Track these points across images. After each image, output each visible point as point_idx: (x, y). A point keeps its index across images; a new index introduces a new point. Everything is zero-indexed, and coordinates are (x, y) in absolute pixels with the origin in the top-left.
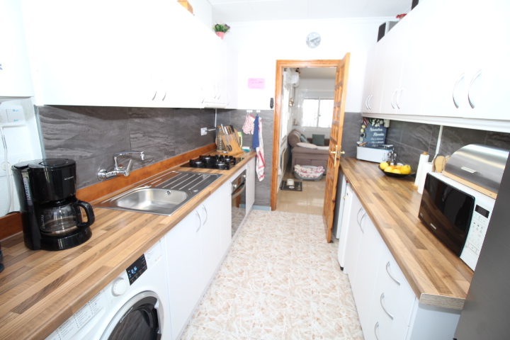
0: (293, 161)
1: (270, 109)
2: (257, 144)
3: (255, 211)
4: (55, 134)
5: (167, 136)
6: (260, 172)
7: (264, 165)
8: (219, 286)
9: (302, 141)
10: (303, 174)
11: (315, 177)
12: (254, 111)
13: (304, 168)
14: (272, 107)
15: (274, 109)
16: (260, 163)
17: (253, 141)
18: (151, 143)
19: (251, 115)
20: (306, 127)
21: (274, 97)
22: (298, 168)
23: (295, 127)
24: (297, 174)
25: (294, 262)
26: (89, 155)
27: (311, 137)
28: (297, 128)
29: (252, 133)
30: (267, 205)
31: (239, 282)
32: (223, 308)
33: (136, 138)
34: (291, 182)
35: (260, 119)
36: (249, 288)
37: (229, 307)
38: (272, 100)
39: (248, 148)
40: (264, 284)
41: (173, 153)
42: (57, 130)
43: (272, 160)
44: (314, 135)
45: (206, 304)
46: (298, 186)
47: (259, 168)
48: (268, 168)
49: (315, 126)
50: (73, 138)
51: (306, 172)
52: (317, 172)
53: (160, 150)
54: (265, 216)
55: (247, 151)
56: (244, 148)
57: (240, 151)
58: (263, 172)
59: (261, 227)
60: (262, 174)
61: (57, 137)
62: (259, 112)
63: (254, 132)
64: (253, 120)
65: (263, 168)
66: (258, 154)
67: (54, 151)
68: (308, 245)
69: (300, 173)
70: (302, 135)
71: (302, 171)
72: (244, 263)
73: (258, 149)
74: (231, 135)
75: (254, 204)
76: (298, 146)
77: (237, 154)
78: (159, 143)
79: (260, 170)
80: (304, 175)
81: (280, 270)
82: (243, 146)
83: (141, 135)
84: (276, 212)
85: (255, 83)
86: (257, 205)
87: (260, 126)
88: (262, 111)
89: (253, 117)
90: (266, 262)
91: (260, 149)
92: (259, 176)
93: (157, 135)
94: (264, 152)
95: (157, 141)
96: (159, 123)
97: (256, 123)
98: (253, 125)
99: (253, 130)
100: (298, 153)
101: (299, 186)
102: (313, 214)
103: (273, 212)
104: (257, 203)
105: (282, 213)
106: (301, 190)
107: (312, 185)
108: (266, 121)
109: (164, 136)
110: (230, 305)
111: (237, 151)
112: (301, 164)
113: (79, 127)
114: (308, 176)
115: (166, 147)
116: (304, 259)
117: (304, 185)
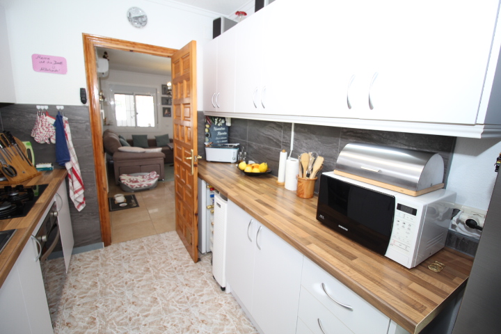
0: (116, 171)
1: (79, 103)
2: (68, 160)
3: (77, 256)
6: (78, 197)
7: (84, 187)
9: (123, 145)
10: (133, 184)
11: (149, 185)
12: (50, 106)
13: (133, 178)
14: (84, 101)
15: (88, 104)
16: (77, 185)
17: (57, 153)
19: (47, 113)
20: (121, 127)
21: (85, 86)
22: (125, 179)
23: (107, 128)
24: (126, 186)
27: (131, 138)
28: (110, 128)
29: (53, 141)
30: (97, 241)
34: (120, 198)
35: (65, 119)
38: (82, 91)
39: (49, 166)
43: (95, 177)
44: (133, 136)
46: (131, 202)
47: (76, 192)
48: (89, 190)
49: (134, 125)
51: (136, 182)
52: (150, 179)
54: (97, 258)
55: (47, 170)
56: (40, 166)
57: (34, 172)
58: (83, 196)
60: (81, 200)
62: (62, 108)
63: (57, 140)
64: (52, 121)
65: (82, 192)
66: (69, 172)
69: (130, 184)
70: (120, 137)
71: (131, 181)
73: (68, 166)
74: (9, 148)
75: (75, 247)
76: (121, 151)
77: (30, 179)
79: (77, 195)
80: (136, 185)
82: (37, 162)
84: (113, 247)
85: (49, 64)
86: (79, 246)
87: (68, 129)
88: (66, 107)
89: (51, 116)
91: (73, 164)
92: (76, 205)
94: (80, 169)
97: (59, 126)
98: (53, 129)
99: (54, 137)
100: (122, 159)
101: (133, 201)
102: (164, 232)
103: (109, 247)
104: (81, 242)
105: (123, 244)
106: (138, 206)
107: (147, 195)
108: (77, 121)
111: (27, 174)
112: (128, 173)
114: (140, 185)
116: (177, 298)
117: (139, 197)
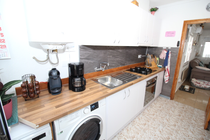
0: (191, 76)
1: (176, 46)
2: (167, 65)
3: (161, 97)
4: (83, 54)
5: (122, 57)
6: (167, 78)
7: (169, 76)
8: (133, 126)
9: (199, 65)
10: (197, 84)
11: (205, 87)
12: (167, 48)
13: (198, 81)
14: (178, 46)
15: (179, 47)
16: (167, 74)
17: (164, 63)
18: (115, 60)
19: (165, 50)
21: (180, 40)
22: (194, 81)
23: (197, 57)
24: (193, 84)
25: (176, 131)
26: (93, 62)
27: (208, 63)
28: (199, 58)
29: (164, 59)
30: (168, 96)
31: (142, 128)
32: (132, 136)
33: (110, 57)
34: (187, 87)
35: (170, 52)
36: (147, 133)
37: (134, 137)
38: (178, 42)
39: (161, 66)
40: (155, 135)
41: (124, 65)
42: (84, 53)
43: (174, 73)
45: (125, 131)
47: (166, 76)
48: (171, 77)
50: (88, 56)
51: (199, 83)
52: (207, 85)
53: (119, 63)
54: (166, 101)
55: (160, 67)
56: (159, 66)
57: (156, 67)
58: (168, 79)
59: (162, 106)
60: (167, 80)
61: (84, 55)
62: (170, 48)
63: (166, 58)
64: (166, 52)
65: (168, 77)
66: (166, 69)
67: (82, 60)
68: (189, 126)
69: (195, 83)
71: (196, 82)
72: (147, 121)
73: (166, 67)
74: (152, 59)
75: (161, 94)
76: (196, 68)
77: (154, 68)
78: (118, 60)
79: (166, 78)
80: (198, 85)
81: (166, 132)
82: (159, 64)
83: (112, 57)
84: (173, 101)
85: (170, 34)
86: (162, 94)
87: (170, 55)
88: (171, 48)
89: (166, 51)
90: (159, 125)
91: (168, 67)
92: (165, 81)
93: (118, 57)
94: (170, 69)
95: (118, 59)
96: (119, 52)
97: (167, 54)
98: (165, 55)
99: (165, 57)
100: (196, 72)
101: (193, 91)
102: (198, 109)
103: (171, 100)
104: (163, 93)
105: (177, 103)
106: (193, 93)
107: (202, 91)
108: (174, 53)
109: (121, 57)
110: (135, 137)
111: (154, 67)
112: (196, 79)
113: (91, 52)
114: (200, 86)
115: (121, 62)
117: (197, 91)
